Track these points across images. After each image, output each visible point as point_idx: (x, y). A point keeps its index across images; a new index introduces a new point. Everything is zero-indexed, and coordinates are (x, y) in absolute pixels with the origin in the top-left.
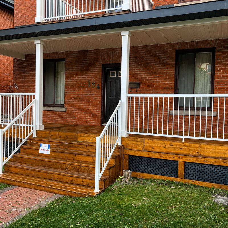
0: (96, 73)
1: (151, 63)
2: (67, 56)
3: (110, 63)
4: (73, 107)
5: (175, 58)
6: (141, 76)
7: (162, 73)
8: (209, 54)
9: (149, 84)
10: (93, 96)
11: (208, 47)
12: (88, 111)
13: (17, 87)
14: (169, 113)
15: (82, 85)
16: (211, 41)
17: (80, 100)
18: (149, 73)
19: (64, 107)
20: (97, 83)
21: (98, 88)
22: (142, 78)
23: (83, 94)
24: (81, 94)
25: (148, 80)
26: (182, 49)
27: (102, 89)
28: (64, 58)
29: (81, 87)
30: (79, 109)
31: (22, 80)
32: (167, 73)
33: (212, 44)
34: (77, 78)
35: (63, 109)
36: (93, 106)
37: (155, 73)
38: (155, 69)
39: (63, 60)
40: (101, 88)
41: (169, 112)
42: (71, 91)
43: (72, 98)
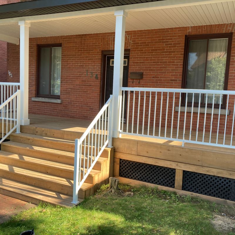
0: (95, 61)
1: (157, 50)
2: (63, 41)
3: (110, 49)
4: (70, 99)
5: (184, 45)
6: (145, 65)
7: (169, 62)
8: (225, 40)
9: (154, 75)
10: (91, 88)
11: (224, 32)
12: (85, 104)
13: (11, 75)
14: (174, 110)
15: (79, 74)
16: (227, 25)
17: (77, 91)
18: (154, 62)
19: (59, 99)
20: (95, 73)
21: (96, 78)
22: (146, 67)
23: (80, 85)
24: (78, 85)
25: (151, 70)
26: (193, 34)
27: (101, 79)
28: (60, 43)
29: (78, 76)
30: (76, 101)
31: (16, 68)
32: (174, 62)
33: (228, 28)
34: (74, 66)
35: (59, 101)
36: (91, 98)
37: (161, 62)
38: (161, 57)
39: (60, 45)
40: (99, 78)
41: (175, 108)
42: (68, 80)
43: (68, 89)
